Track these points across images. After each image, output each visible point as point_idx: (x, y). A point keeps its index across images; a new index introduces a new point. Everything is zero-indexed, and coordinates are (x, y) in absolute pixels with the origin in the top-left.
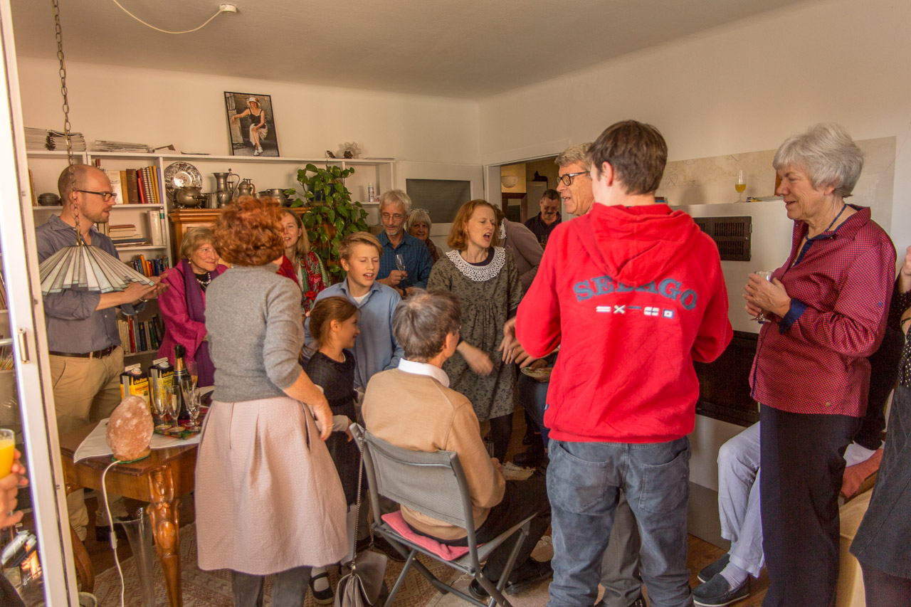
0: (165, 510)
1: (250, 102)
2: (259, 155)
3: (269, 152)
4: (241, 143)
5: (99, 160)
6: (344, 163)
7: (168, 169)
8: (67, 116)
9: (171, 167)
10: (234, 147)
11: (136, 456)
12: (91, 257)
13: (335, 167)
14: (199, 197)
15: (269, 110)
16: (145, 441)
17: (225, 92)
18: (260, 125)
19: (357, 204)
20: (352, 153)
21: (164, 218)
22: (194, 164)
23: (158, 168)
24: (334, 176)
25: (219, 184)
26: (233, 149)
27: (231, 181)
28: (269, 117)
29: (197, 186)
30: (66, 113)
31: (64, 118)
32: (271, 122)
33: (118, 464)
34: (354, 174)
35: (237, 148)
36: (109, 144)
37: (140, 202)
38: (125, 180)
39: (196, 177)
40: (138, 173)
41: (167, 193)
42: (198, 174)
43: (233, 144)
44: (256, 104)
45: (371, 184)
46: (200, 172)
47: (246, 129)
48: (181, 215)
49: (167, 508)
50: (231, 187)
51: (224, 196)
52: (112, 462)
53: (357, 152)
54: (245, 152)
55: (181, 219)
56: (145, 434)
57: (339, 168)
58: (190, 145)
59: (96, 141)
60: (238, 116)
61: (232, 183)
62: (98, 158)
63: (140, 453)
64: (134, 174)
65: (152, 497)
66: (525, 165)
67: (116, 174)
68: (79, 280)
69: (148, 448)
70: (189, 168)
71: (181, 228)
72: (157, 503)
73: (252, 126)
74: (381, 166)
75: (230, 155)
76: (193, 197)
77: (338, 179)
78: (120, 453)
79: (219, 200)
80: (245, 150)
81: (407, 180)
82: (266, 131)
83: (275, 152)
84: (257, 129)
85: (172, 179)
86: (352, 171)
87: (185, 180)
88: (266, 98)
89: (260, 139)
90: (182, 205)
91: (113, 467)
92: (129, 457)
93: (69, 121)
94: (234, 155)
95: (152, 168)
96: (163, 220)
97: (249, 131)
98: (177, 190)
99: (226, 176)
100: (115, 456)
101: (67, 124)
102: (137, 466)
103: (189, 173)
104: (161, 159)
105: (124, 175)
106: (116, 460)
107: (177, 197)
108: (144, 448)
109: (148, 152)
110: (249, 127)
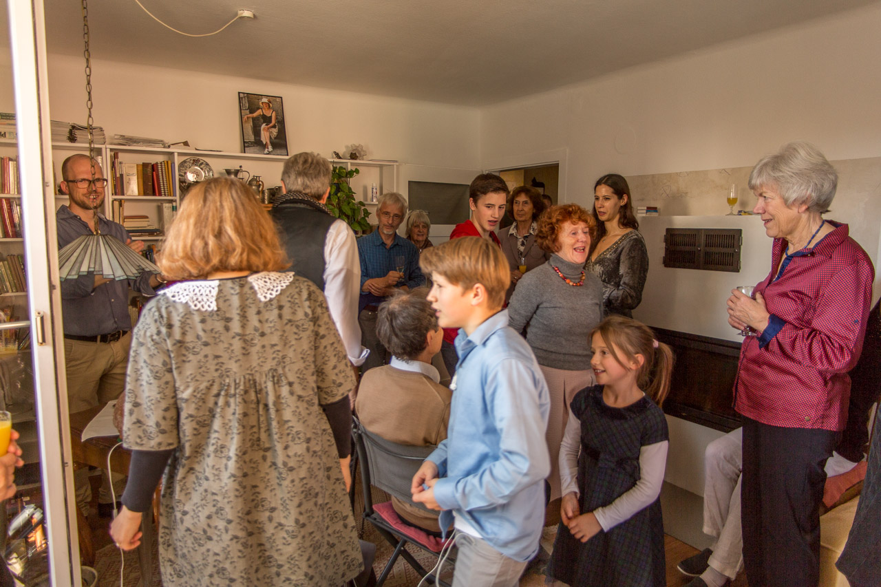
1: (262, 103)
2: (269, 153)
3: (279, 151)
4: (252, 142)
5: (117, 153)
6: (349, 164)
7: (182, 164)
8: (90, 112)
9: (185, 162)
10: (246, 145)
12: (107, 246)
13: (341, 168)
17: (239, 93)
18: (271, 125)
19: (361, 203)
20: (357, 155)
22: (207, 160)
23: (173, 163)
24: (340, 176)
26: (244, 147)
30: (90, 109)
31: (88, 113)
32: (281, 123)
34: (360, 174)
35: (248, 146)
36: (127, 138)
37: (154, 194)
38: (141, 173)
39: (208, 172)
40: (154, 167)
41: (180, 187)
42: (210, 169)
43: (244, 142)
44: (268, 104)
45: (374, 185)
46: (213, 168)
47: (258, 128)
52: (117, 443)
53: (362, 153)
54: (256, 150)
57: (345, 169)
58: (203, 142)
59: (116, 135)
60: (251, 115)
62: (116, 151)
64: (150, 167)
66: (523, 171)
67: (133, 167)
68: (94, 268)
70: (202, 163)
73: (264, 126)
74: (384, 168)
75: (242, 152)
77: (343, 179)
81: (409, 182)
82: (277, 131)
83: (284, 151)
84: (268, 129)
85: (185, 173)
86: (357, 171)
87: (198, 175)
88: (278, 100)
89: (270, 138)
91: (118, 447)
93: (92, 116)
94: (245, 152)
95: (167, 162)
97: (260, 130)
98: (190, 184)
99: (237, 172)
101: (90, 119)
103: (202, 169)
104: (176, 155)
105: (141, 168)
109: (164, 147)
110: (260, 127)
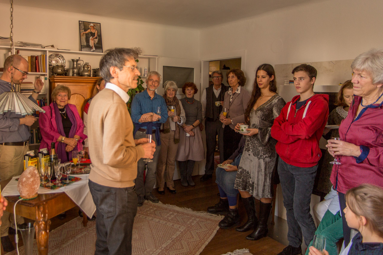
0: (43, 225)
1: (91, 26)
2: (93, 51)
3: (98, 50)
4: (85, 46)
5: (19, 51)
7: (50, 56)
9: (51, 55)
10: (82, 47)
11: (31, 197)
14: (64, 71)
15: (99, 30)
16: (36, 189)
17: (79, 21)
18: (95, 37)
21: (47, 80)
22: (62, 54)
23: (46, 56)
25: (74, 65)
26: (81, 48)
27: (79, 63)
28: (99, 34)
29: (63, 65)
32: (100, 36)
33: (22, 200)
34: (139, 62)
35: (83, 48)
36: (24, 43)
37: (36, 71)
38: (30, 61)
39: (63, 60)
40: (37, 58)
41: (49, 68)
42: (64, 59)
43: (81, 46)
44: (93, 27)
45: (146, 68)
46: (65, 58)
47: (88, 39)
48: (55, 78)
49: (44, 224)
50: (79, 66)
51: (76, 70)
52: (19, 199)
53: (140, 52)
55: (55, 80)
56: (36, 186)
58: (61, 46)
59: (18, 42)
60: (85, 32)
61: (80, 64)
62: (18, 50)
63: (33, 195)
64: (34, 58)
65: (37, 218)
66: (219, 61)
68: (11, 109)
69: (37, 193)
70: (60, 56)
71: (55, 85)
72: (40, 221)
73: (91, 38)
74: (151, 59)
76: (61, 70)
78: (23, 195)
79: (73, 72)
80: (87, 49)
81: (163, 66)
82: (98, 40)
83: (101, 51)
84: (93, 39)
85: (51, 61)
87: (58, 62)
88: (98, 25)
89: (94, 44)
90: (56, 74)
91: (19, 201)
92: (28, 197)
94: (81, 51)
95: (43, 55)
96: (46, 81)
97: (89, 40)
98: (54, 66)
99: (77, 61)
100: (21, 196)
102: (31, 202)
103: (60, 59)
104: (48, 52)
105: (30, 58)
106: (22, 198)
107: (54, 70)
108: (35, 193)
109: (42, 48)
110: (89, 38)
